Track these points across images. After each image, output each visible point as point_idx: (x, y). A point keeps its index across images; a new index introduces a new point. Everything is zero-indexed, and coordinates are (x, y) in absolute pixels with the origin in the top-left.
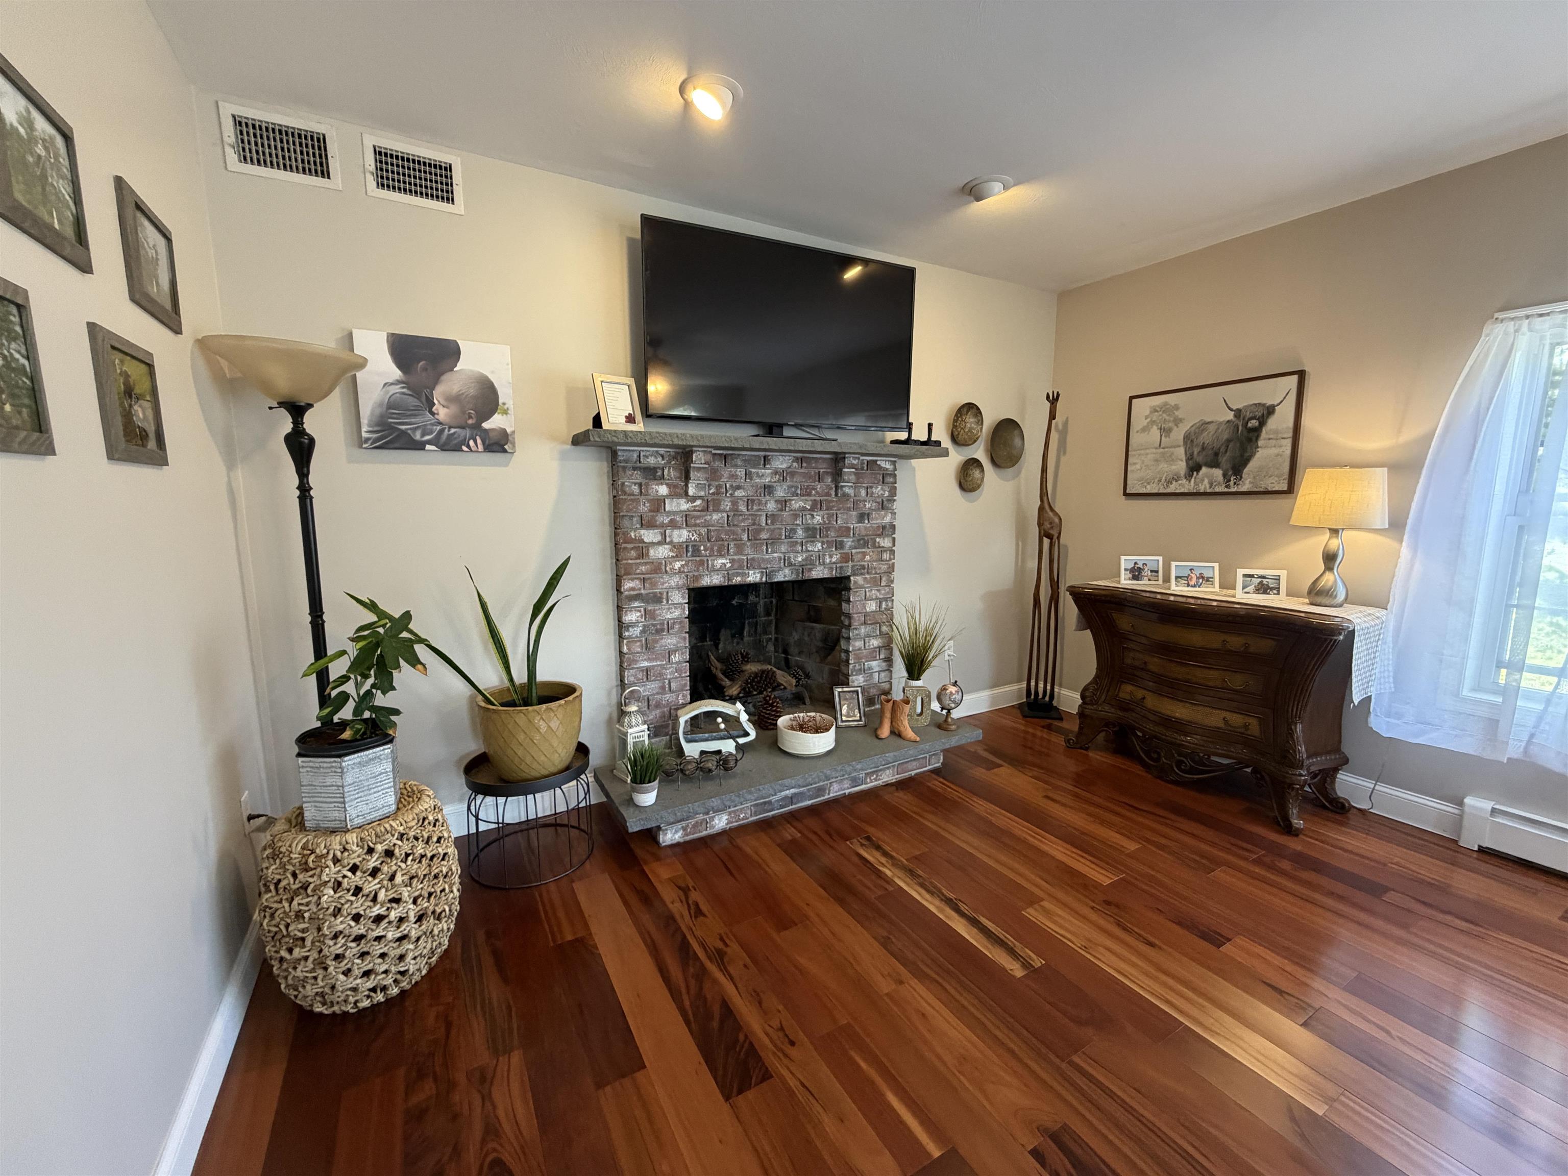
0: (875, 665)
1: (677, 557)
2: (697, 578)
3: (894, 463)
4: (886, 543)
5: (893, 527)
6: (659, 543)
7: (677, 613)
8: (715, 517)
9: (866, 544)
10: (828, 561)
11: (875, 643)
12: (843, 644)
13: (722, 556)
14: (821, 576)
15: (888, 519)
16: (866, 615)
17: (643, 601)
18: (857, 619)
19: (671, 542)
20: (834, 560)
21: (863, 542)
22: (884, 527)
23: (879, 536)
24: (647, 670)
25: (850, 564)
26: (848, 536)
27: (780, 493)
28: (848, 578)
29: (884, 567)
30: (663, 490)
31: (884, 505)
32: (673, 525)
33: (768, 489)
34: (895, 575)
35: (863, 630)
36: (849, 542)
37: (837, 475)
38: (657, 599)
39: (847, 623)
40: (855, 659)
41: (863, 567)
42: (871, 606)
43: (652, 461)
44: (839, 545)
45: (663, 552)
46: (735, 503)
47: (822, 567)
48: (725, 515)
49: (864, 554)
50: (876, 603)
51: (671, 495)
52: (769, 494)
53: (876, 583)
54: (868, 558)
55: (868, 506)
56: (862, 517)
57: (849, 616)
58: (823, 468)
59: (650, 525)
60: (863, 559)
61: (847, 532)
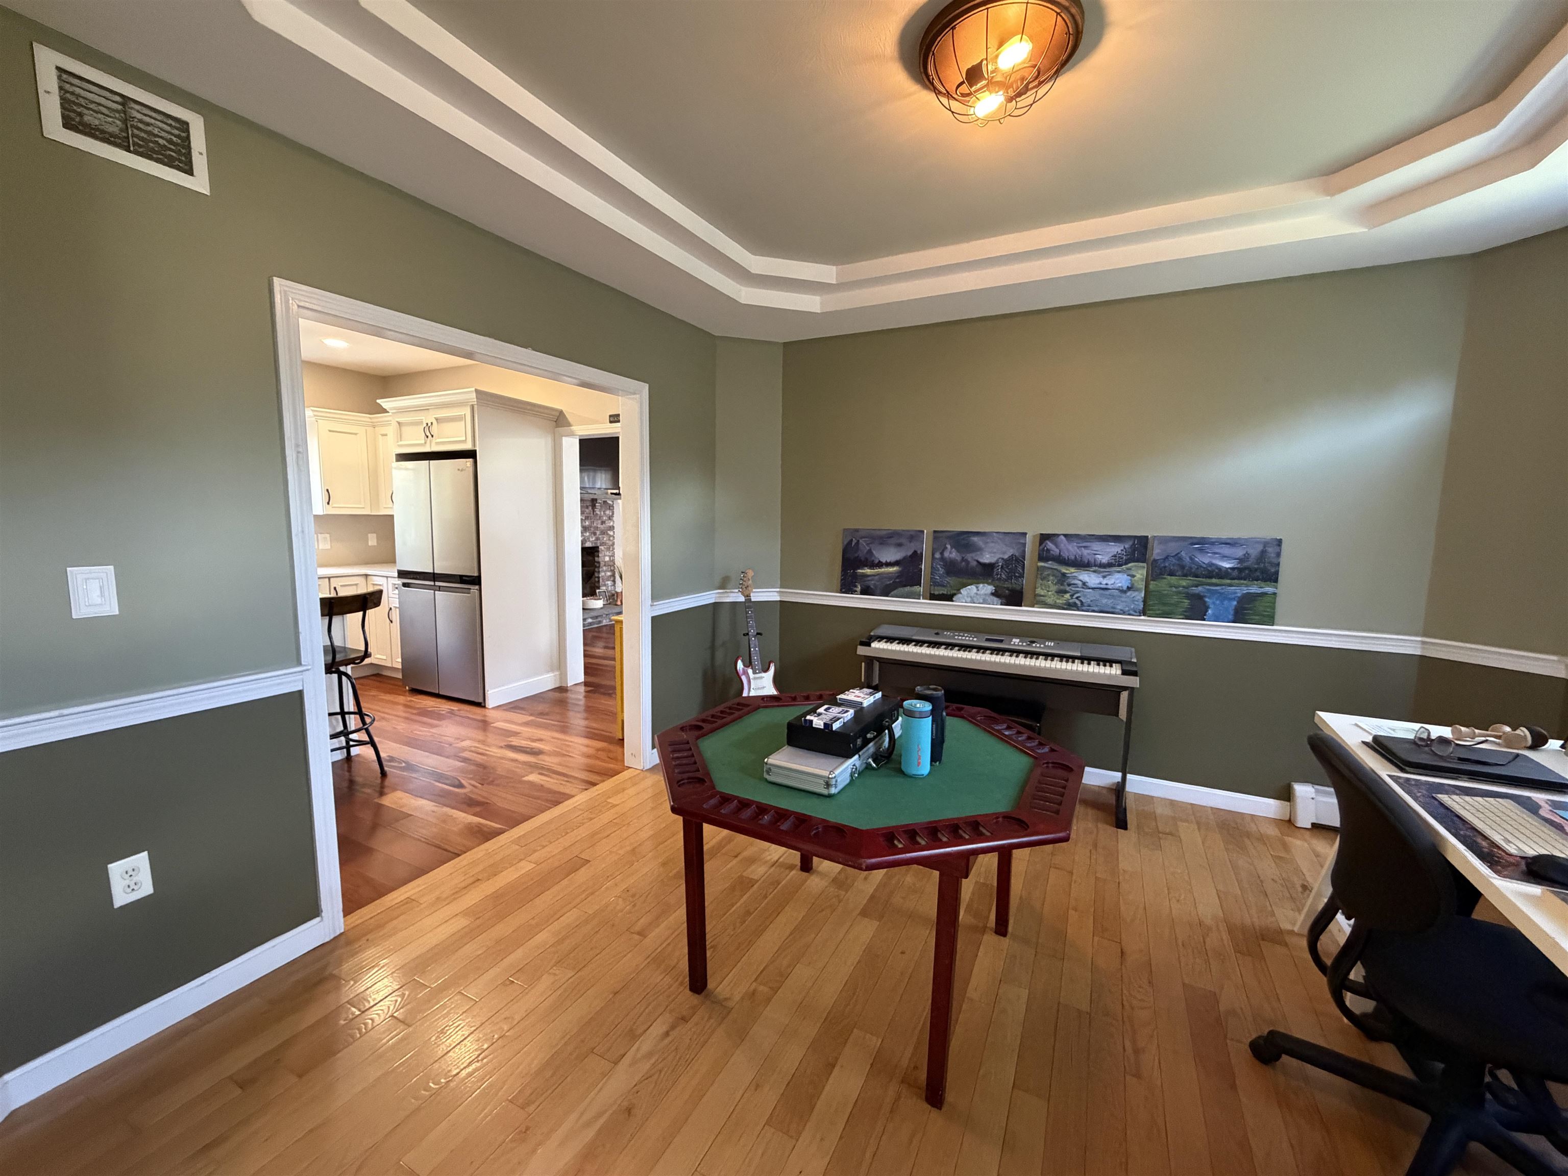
0: (609, 583)
3: (613, 502)
4: (611, 533)
5: (614, 527)
9: (604, 534)
10: (591, 540)
11: (609, 574)
12: (596, 575)
14: (589, 546)
15: (611, 524)
16: (605, 562)
18: (602, 564)
21: (603, 533)
22: (610, 527)
23: (609, 530)
25: (599, 541)
26: (598, 530)
28: (598, 547)
29: (611, 543)
31: (610, 518)
34: (615, 546)
35: (605, 568)
36: (598, 533)
37: (594, 506)
39: (598, 565)
40: (602, 580)
41: (603, 543)
42: (607, 559)
44: (595, 534)
47: (589, 542)
49: (604, 537)
53: (608, 549)
54: (605, 539)
55: (604, 518)
56: (603, 523)
57: (599, 563)
58: (589, 504)
60: (603, 539)
61: (597, 528)
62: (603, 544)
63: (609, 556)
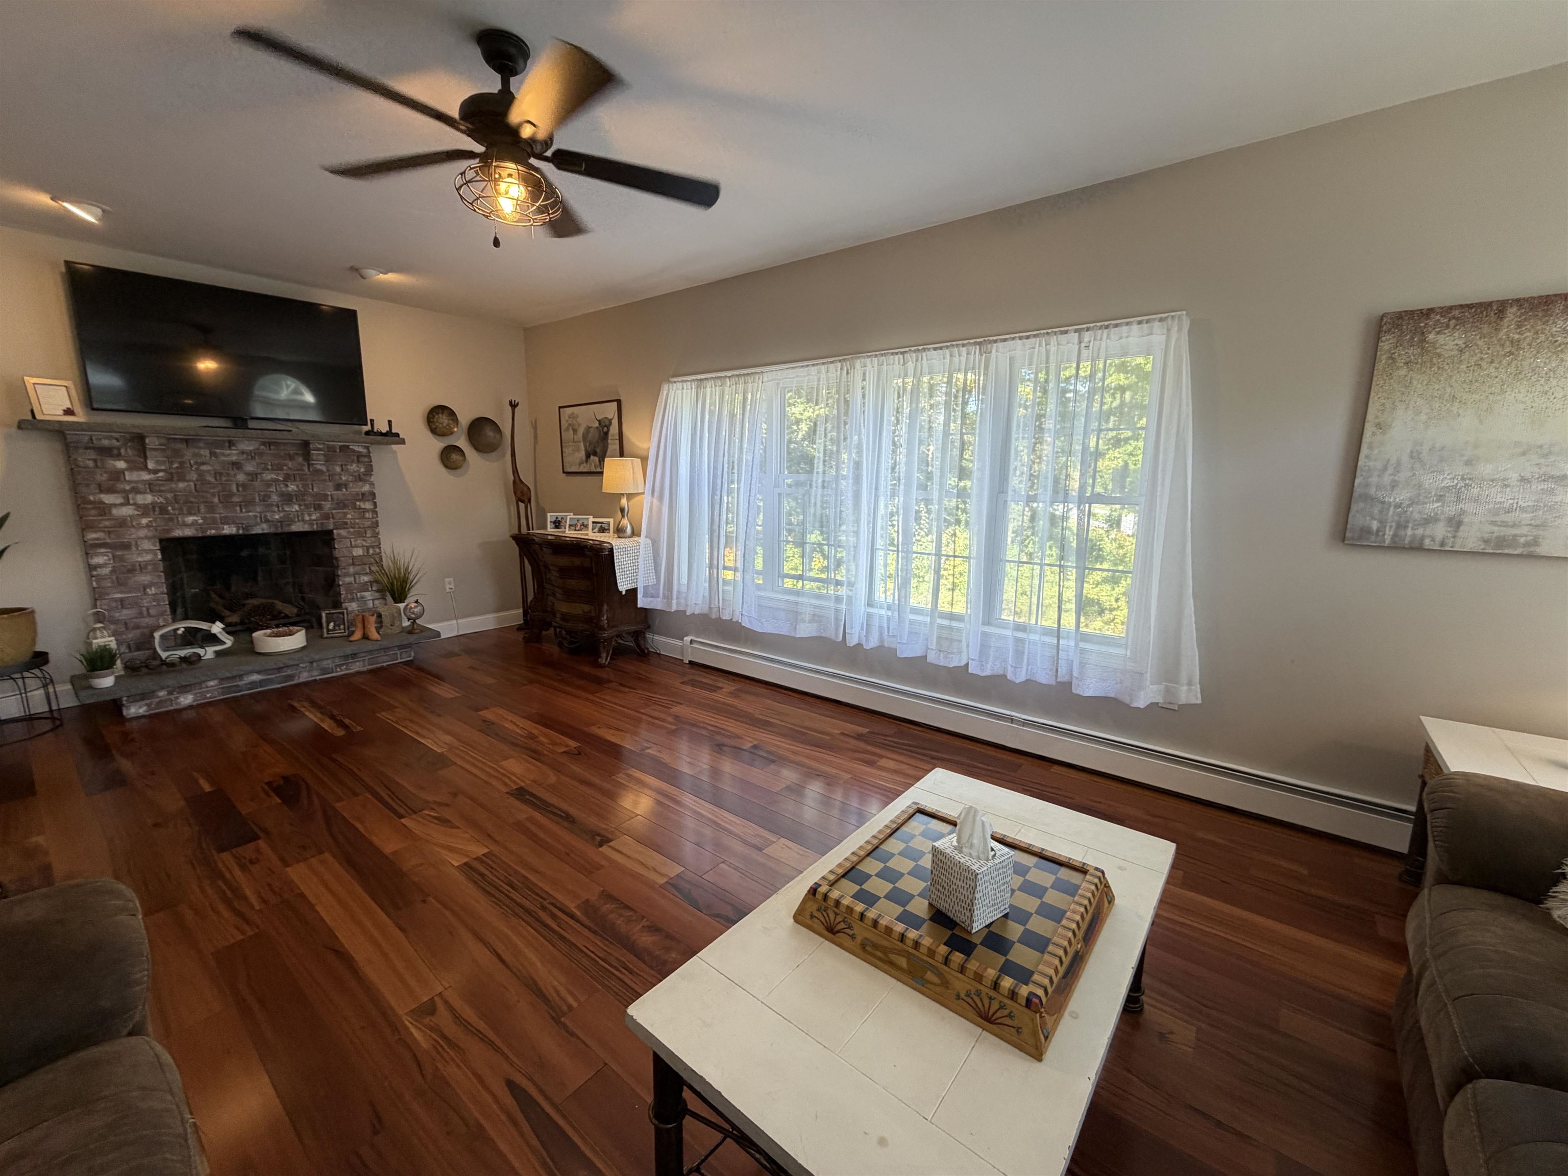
0: (368, 595)
1: (145, 515)
2: (168, 531)
3: (367, 448)
4: (366, 505)
5: (374, 494)
6: (122, 505)
7: (148, 557)
8: (181, 485)
9: (345, 506)
10: (307, 518)
11: (366, 579)
13: (190, 514)
14: (301, 529)
15: (366, 488)
16: (353, 558)
17: (111, 548)
18: (343, 562)
19: (135, 504)
20: (314, 517)
21: (341, 505)
22: (363, 494)
23: (359, 500)
24: (122, 600)
25: (331, 521)
26: (326, 500)
27: (250, 467)
28: (331, 531)
29: (368, 523)
30: (121, 465)
31: (362, 478)
32: (136, 491)
33: (237, 465)
34: (381, 529)
35: (352, 570)
36: (327, 505)
37: (307, 456)
38: (127, 546)
39: (336, 564)
40: (346, 591)
41: (346, 523)
42: (358, 552)
43: (106, 443)
44: (318, 507)
45: (127, 511)
46: (201, 474)
47: (301, 523)
48: (192, 484)
49: (346, 514)
50: (363, 550)
51: (130, 469)
52: (238, 469)
53: (361, 534)
54: (349, 516)
55: (344, 478)
56: (338, 487)
57: (336, 559)
58: (291, 450)
59: (111, 490)
60: (344, 517)
61: (325, 497)
62: (344, 526)
63: (363, 546)
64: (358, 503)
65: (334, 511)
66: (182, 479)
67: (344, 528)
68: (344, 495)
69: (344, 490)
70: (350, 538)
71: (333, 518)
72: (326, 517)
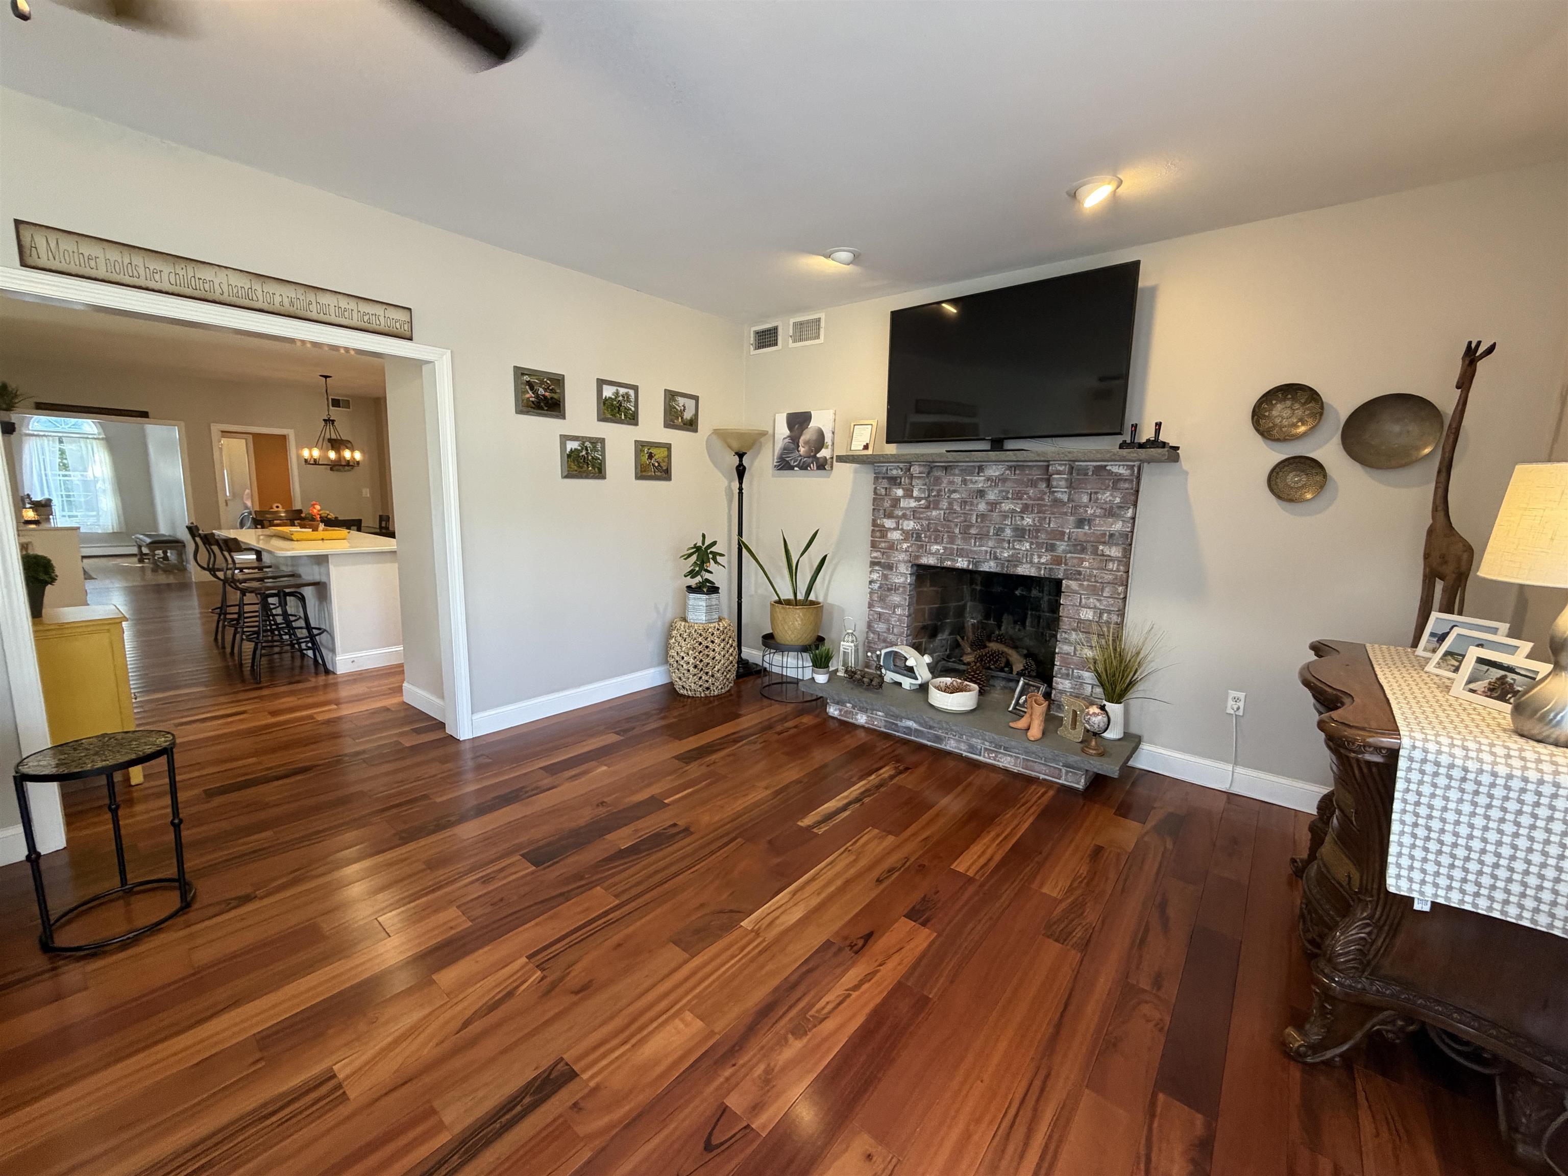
1: (905, 540)
2: (918, 557)
4: (1116, 552)
5: (1131, 536)
6: (894, 529)
7: (902, 580)
8: (934, 513)
9: (1082, 550)
13: (937, 543)
15: (1125, 525)
16: (1080, 621)
17: (881, 567)
18: (1067, 623)
19: (902, 529)
24: (880, 614)
27: (992, 496)
30: (900, 492)
32: (904, 516)
33: (981, 493)
34: (1127, 588)
35: (1074, 636)
38: (890, 567)
40: (1061, 662)
42: (1088, 615)
43: (894, 472)
44: (1051, 548)
45: (896, 535)
46: (950, 504)
48: (942, 512)
49: (1082, 560)
51: (904, 497)
52: (981, 497)
53: (1101, 592)
59: (890, 516)
61: (1061, 535)
62: (1076, 575)
63: (1095, 608)
64: (1101, 547)
65: (1069, 555)
66: (936, 508)
67: (1076, 580)
68: (1085, 534)
69: (1087, 527)
70: (1081, 594)
71: (1066, 565)
72: (1058, 561)
